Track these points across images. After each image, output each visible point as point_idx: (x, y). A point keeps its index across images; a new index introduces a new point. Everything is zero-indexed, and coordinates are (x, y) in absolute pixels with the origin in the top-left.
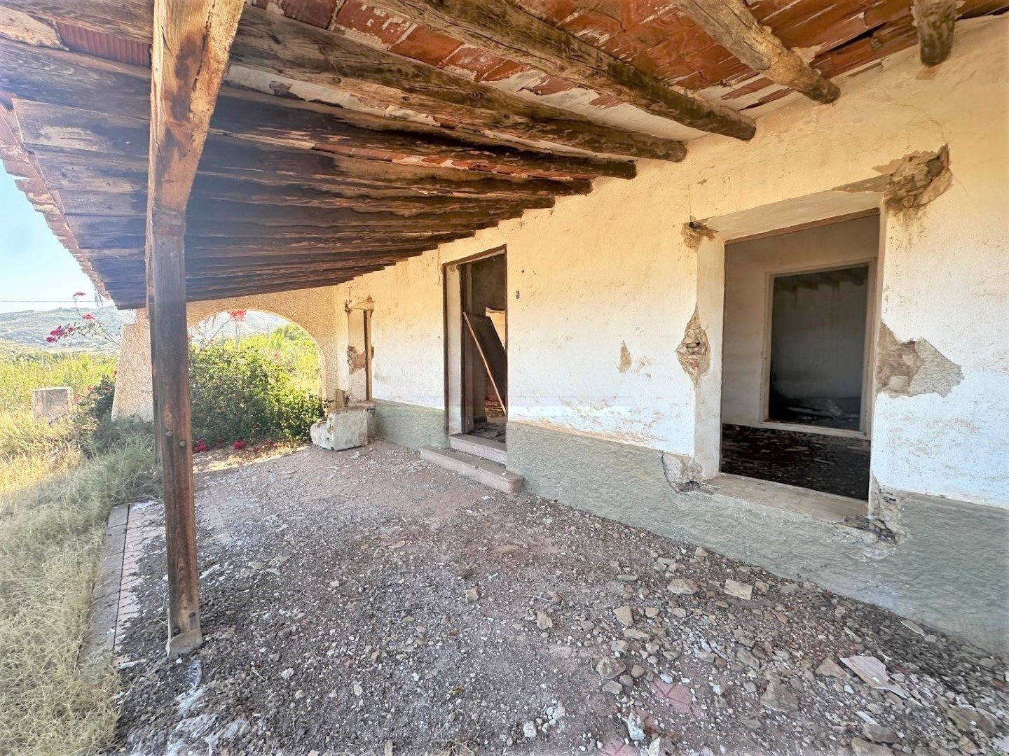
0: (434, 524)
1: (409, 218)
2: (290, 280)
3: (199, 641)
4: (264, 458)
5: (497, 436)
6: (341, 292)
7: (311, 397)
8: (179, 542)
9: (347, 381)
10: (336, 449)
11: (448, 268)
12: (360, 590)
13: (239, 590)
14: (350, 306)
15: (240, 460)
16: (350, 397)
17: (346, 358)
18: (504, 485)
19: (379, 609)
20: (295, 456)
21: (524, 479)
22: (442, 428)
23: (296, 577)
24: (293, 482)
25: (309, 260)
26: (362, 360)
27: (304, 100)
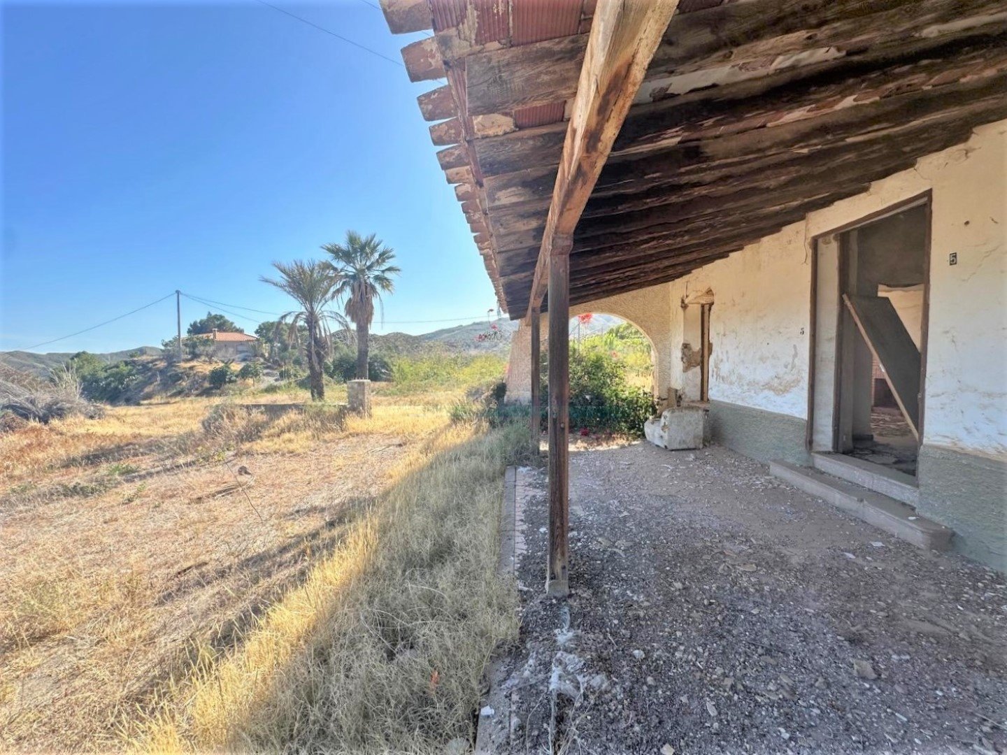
0: (796, 558)
1: (774, 190)
2: (631, 282)
3: (567, 591)
4: (603, 447)
5: (895, 463)
6: (676, 289)
7: (645, 393)
8: (557, 504)
9: (681, 378)
10: (669, 448)
11: (820, 240)
12: (706, 602)
13: (592, 559)
14: (686, 301)
15: (586, 445)
16: (683, 397)
17: (679, 355)
18: (915, 535)
19: (729, 631)
20: (630, 449)
21: (954, 534)
22: (802, 441)
23: (639, 564)
24: (631, 473)
25: (654, 259)
26: (698, 358)
27: (679, 95)
